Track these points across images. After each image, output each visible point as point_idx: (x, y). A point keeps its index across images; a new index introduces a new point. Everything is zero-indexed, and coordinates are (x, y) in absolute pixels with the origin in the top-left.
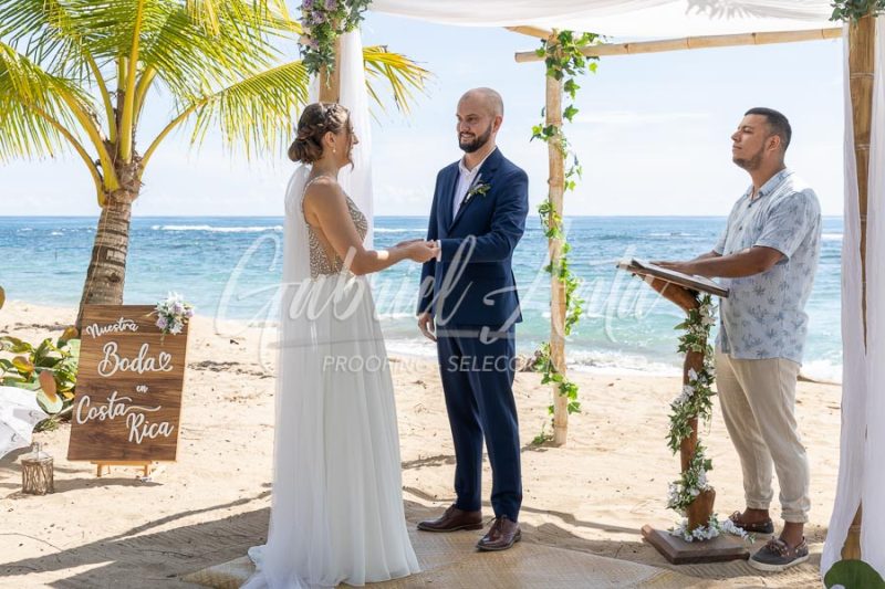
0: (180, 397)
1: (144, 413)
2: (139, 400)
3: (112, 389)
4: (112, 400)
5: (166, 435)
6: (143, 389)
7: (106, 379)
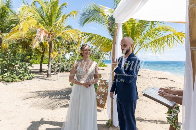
0: (107, 97)
1: (102, 99)
2: (102, 97)
3: (100, 94)
4: (99, 96)
5: (104, 104)
6: (103, 95)
7: (100, 92)
